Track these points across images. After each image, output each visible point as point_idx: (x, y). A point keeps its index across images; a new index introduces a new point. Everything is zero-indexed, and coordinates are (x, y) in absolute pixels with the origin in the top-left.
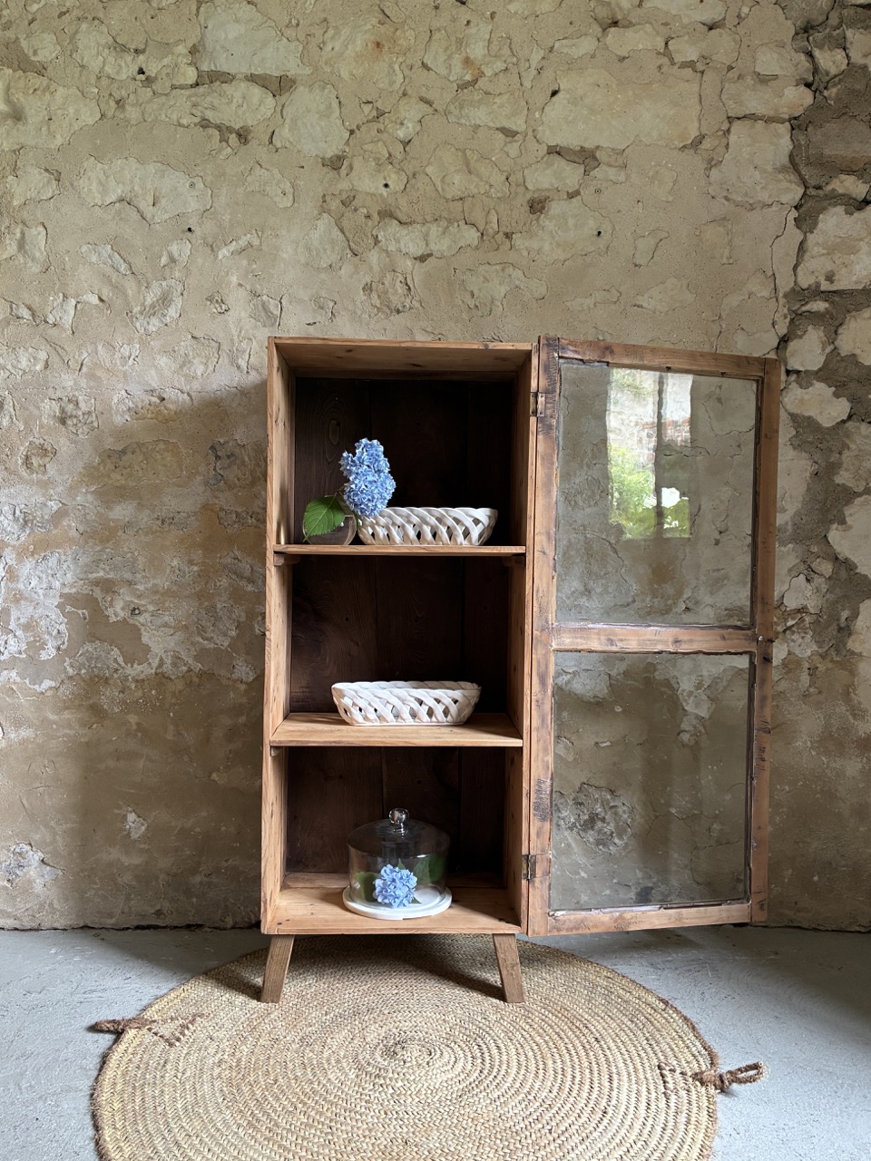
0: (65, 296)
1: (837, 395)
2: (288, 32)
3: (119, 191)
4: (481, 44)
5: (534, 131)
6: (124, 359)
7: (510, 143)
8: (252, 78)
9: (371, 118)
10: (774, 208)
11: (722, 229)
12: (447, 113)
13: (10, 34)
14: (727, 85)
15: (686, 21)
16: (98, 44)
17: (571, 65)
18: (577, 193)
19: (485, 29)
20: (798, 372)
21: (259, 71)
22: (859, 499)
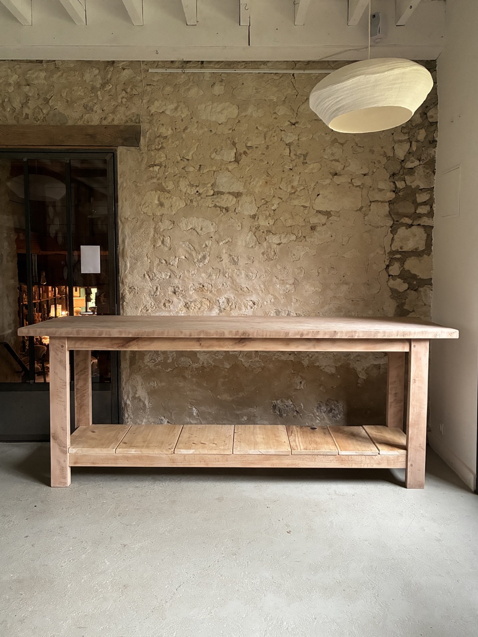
0: (175, 257)
1: (404, 282)
2: (240, 180)
3: (191, 226)
4: (296, 182)
5: (312, 206)
7: (305, 210)
8: (229, 193)
9: (264, 203)
10: (384, 227)
11: (368, 234)
12: (286, 202)
13: (160, 181)
14: (370, 192)
15: (357, 173)
16: (185, 184)
17: (323, 187)
18: (325, 224)
19: (298, 178)
20: (392, 275)
21: (232, 191)
22: (411, 314)
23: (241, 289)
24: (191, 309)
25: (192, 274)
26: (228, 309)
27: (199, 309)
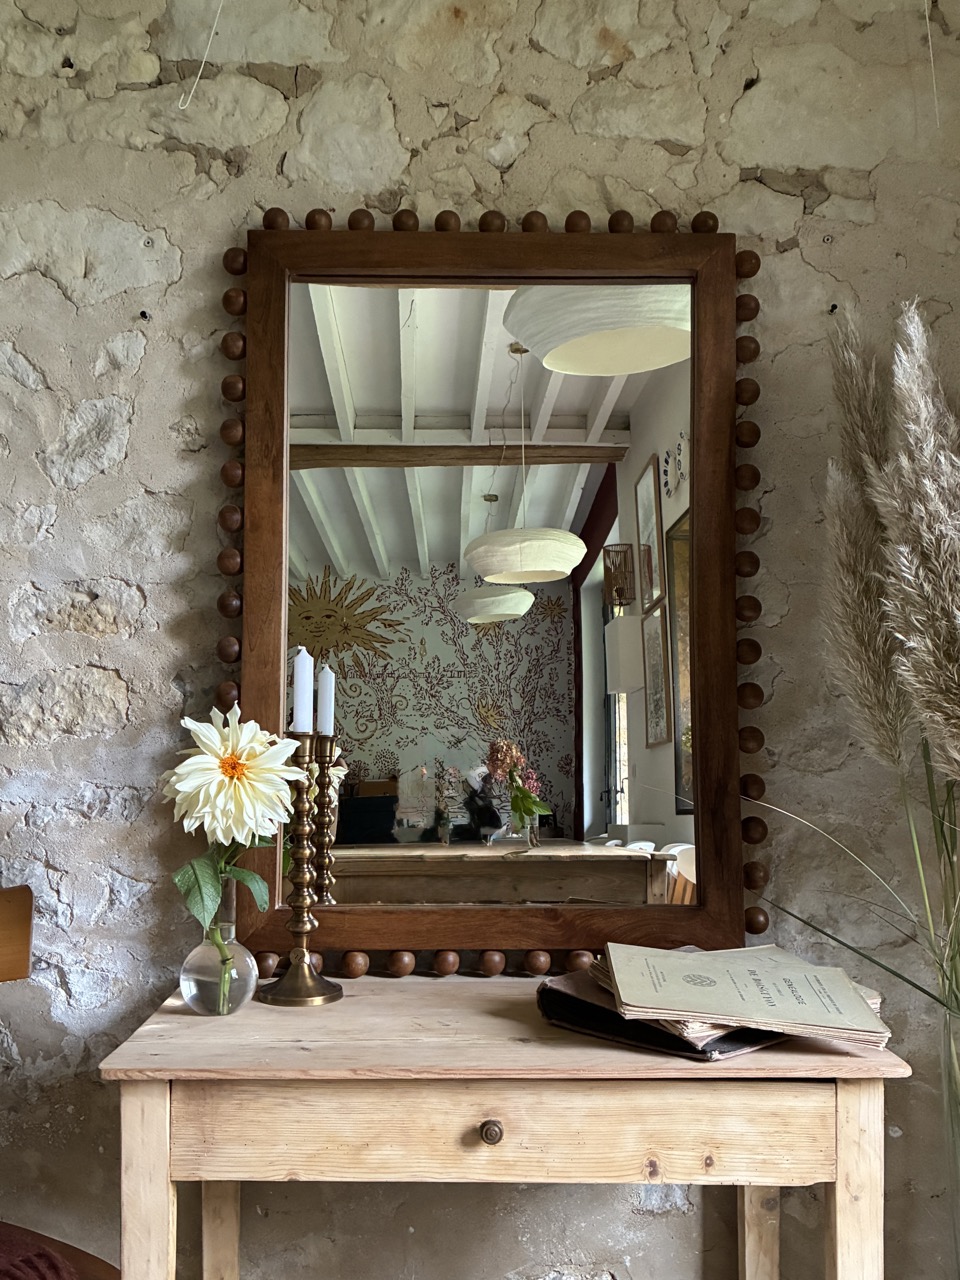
3: (28, 254)
4: (627, 7)
5: (717, 145)
6: (31, 530)
7: (677, 164)
8: (250, 71)
9: (445, 129)
12: (572, 118)
17: (779, 38)
18: (793, 243)
21: (261, 59)
27: (71, 733)
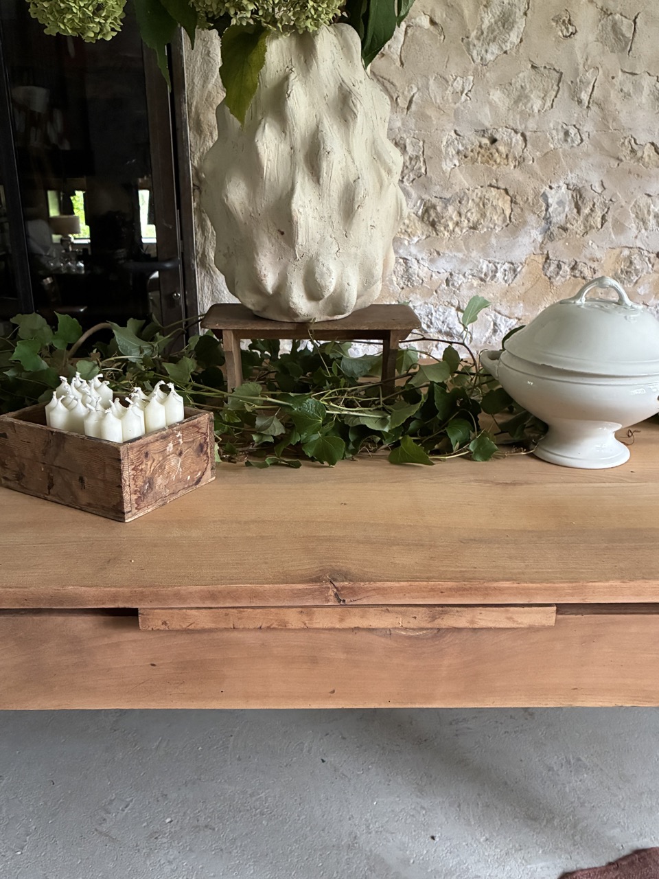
6: (457, 95)
23: (633, 151)
24: (446, 227)
25: (454, 93)
26: (577, 226)
27: (475, 229)
